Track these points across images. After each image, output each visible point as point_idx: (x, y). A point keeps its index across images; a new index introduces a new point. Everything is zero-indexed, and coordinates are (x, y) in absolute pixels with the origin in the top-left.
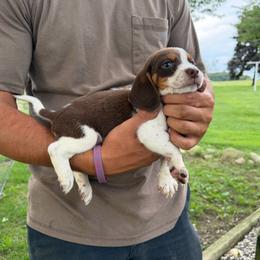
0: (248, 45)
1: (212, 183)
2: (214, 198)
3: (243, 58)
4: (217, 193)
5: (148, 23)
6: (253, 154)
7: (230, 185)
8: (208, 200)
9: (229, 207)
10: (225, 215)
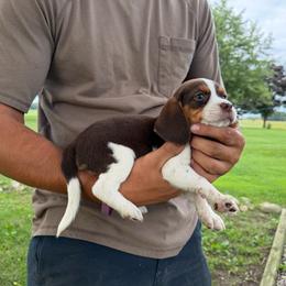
2: (215, 250)
4: (215, 243)
5: (176, 44)
9: (235, 259)
10: (237, 269)
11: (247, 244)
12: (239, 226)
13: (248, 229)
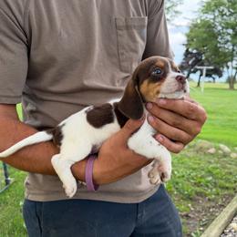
0: (195, 51)
1: (194, 169)
2: (200, 182)
3: (190, 62)
4: (201, 178)
6: (222, 146)
7: (209, 172)
8: (195, 184)
9: (214, 190)
10: (213, 196)
11: (228, 180)
12: (224, 168)
13: (232, 171)
